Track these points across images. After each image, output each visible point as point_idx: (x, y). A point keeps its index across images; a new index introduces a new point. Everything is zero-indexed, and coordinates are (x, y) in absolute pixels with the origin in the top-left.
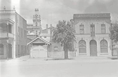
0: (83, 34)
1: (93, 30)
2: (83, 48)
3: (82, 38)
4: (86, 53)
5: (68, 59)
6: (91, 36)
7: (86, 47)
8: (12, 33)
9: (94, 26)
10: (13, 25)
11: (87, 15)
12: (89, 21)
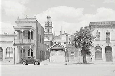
0: (99, 40)
1: (109, 37)
2: (99, 53)
3: (98, 45)
4: (102, 58)
5: (87, 64)
6: (107, 42)
7: (101, 52)
8: (33, 39)
9: (110, 33)
10: (34, 32)
11: (102, 23)
12: (104, 28)
